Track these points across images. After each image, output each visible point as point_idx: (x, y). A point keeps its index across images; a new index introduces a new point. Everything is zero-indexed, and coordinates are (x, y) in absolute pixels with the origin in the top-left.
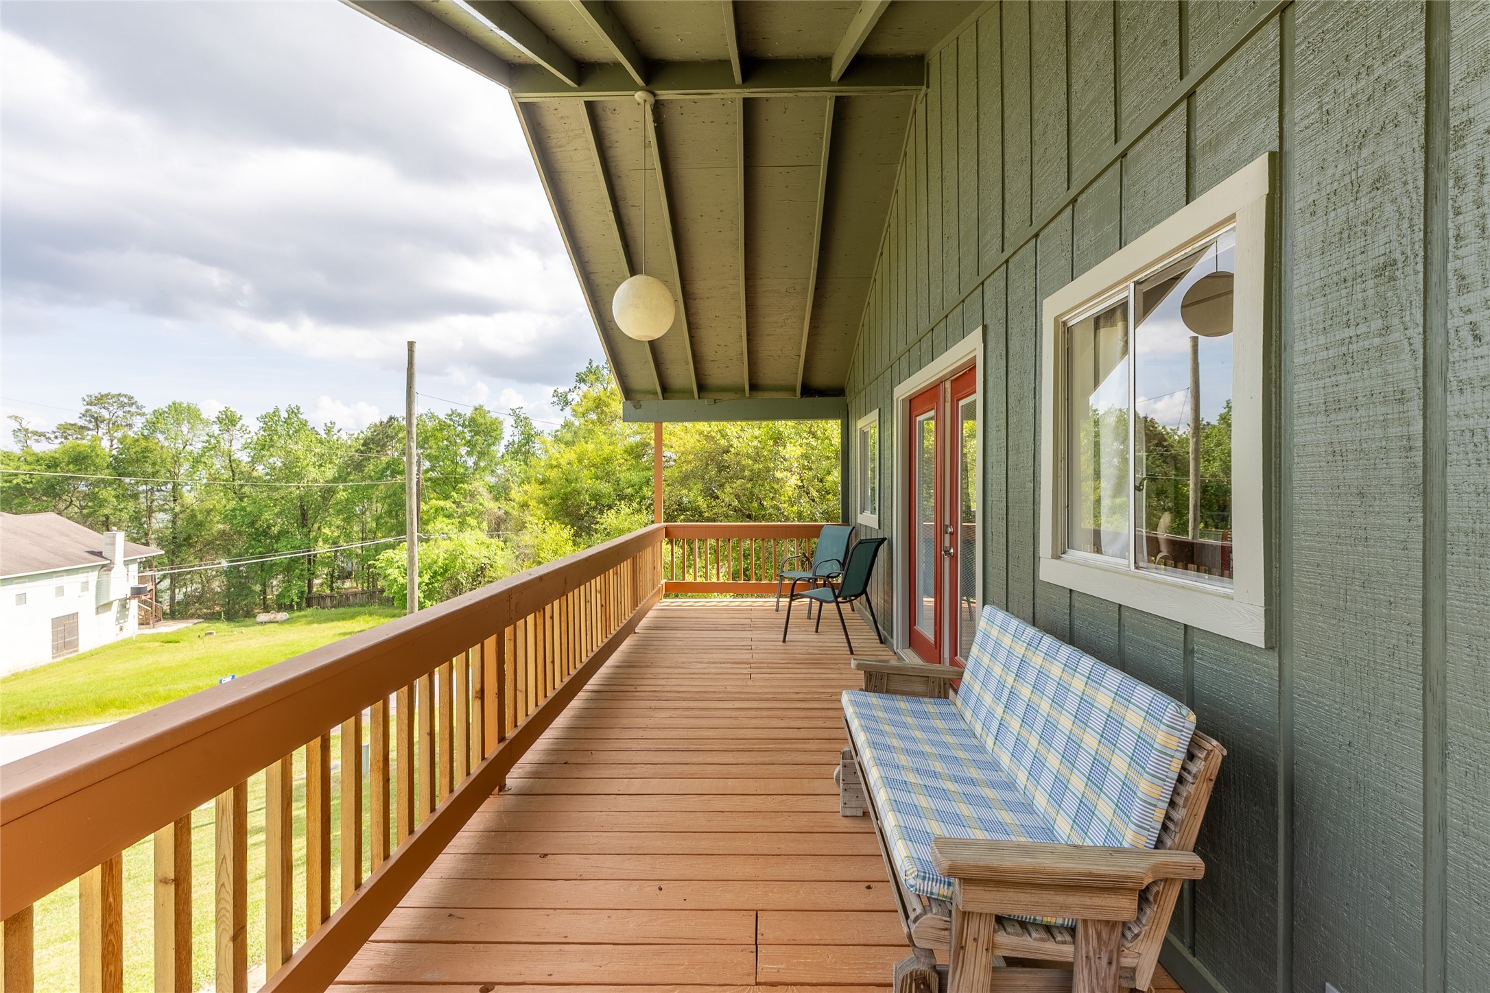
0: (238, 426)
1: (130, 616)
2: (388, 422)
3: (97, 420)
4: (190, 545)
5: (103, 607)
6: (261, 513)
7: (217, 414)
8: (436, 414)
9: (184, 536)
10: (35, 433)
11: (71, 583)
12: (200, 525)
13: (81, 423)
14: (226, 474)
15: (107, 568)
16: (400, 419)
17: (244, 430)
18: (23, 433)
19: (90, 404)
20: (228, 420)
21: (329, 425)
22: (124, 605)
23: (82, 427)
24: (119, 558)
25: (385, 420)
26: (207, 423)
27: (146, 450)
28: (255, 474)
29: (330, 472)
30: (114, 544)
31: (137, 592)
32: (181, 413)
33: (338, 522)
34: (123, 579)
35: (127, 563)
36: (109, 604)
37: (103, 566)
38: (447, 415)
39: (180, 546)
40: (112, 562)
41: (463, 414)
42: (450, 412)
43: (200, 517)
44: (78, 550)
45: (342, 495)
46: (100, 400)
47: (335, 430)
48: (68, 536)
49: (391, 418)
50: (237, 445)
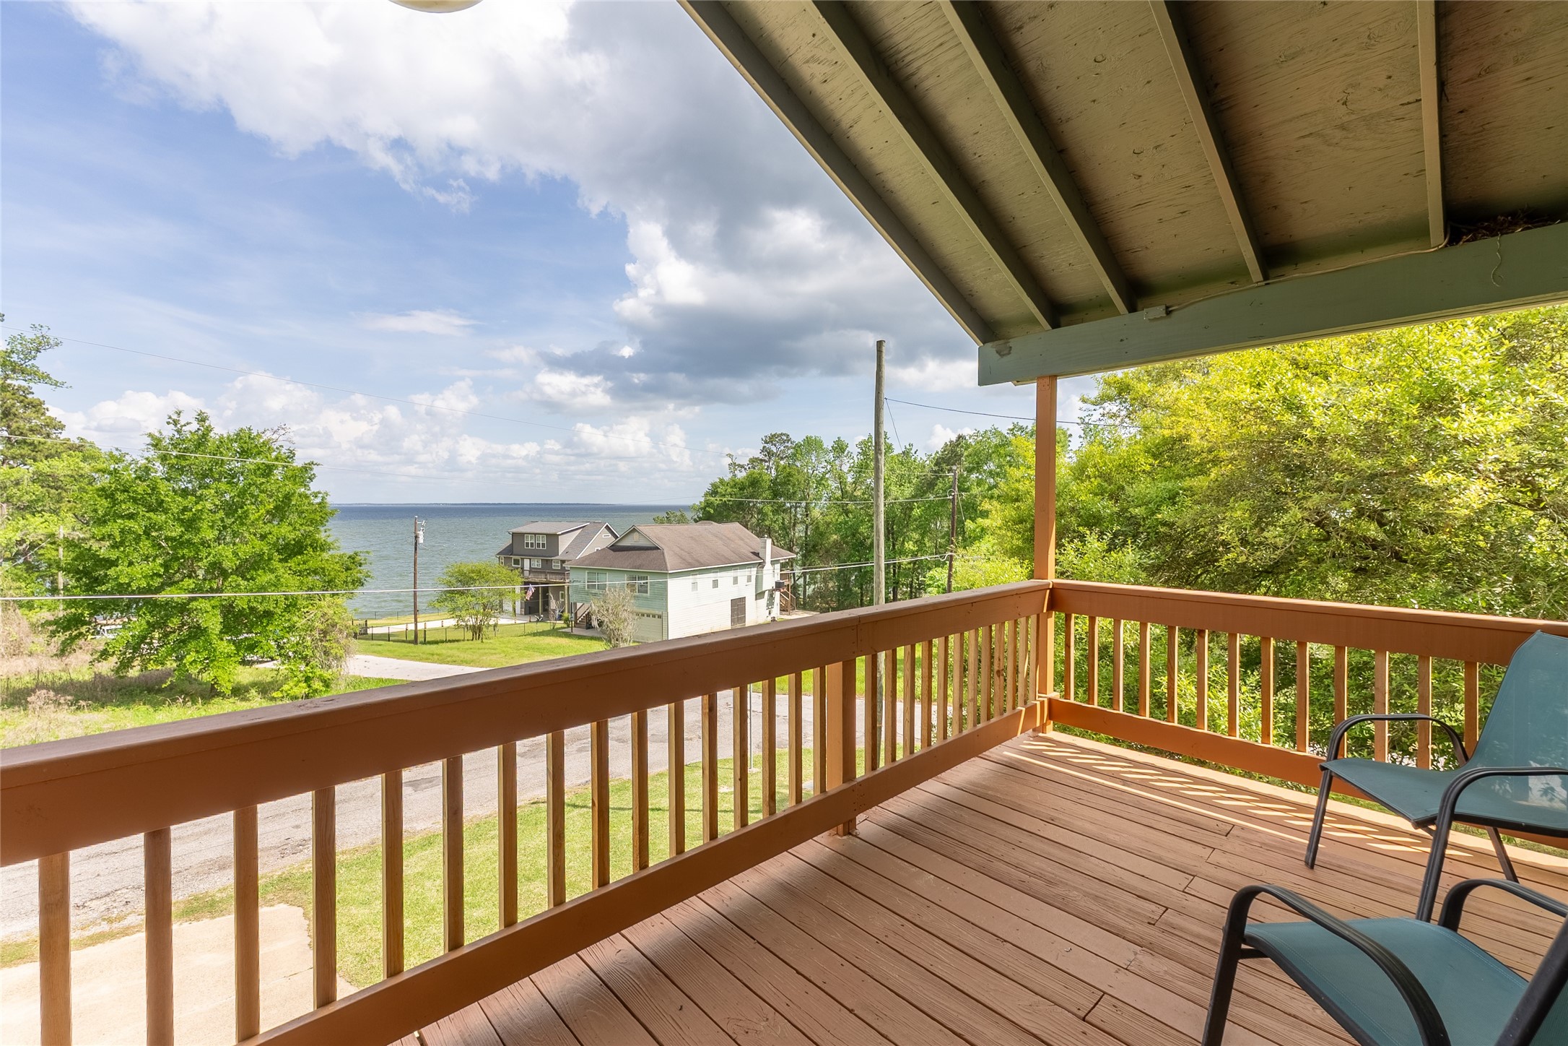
0: (846, 453)
1: (775, 604)
2: (957, 441)
3: (770, 454)
4: (817, 551)
5: (759, 595)
6: (858, 526)
7: (832, 444)
8: (999, 430)
9: (812, 543)
10: (739, 465)
11: (742, 574)
12: (822, 534)
13: (761, 457)
14: (839, 493)
15: (761, 565)
16: (967, 438)
17: (850, 456)
18: (733, 466)
19: (766, 442)
20: (840, 448)
21: (908, 447)
22: (771, 597)
23: (761, 460)
24: (768, 559)
25: (954, 439)
26: (827, 452)
27: (790, 475)
28: (855, 494)
29: (908, 491)
30: (765, 548)
31: (779, 586)
32: (812, 445)
33: (916, 536)
34: (771, 576)
35: (773, 563)
36: (764, 592)
37: (760, 563)
38: (1009, 429)
39: (810, 551)
40: (764, 562)
41: (1025, 426)
42: (1011, 427)
43: (822, 529)
44: (746, 551)
45: (916, 512)
46: (771, 439)
47: (913, 451)
48: (743, 540)
49: (960, 437)
50: (845, 468)
